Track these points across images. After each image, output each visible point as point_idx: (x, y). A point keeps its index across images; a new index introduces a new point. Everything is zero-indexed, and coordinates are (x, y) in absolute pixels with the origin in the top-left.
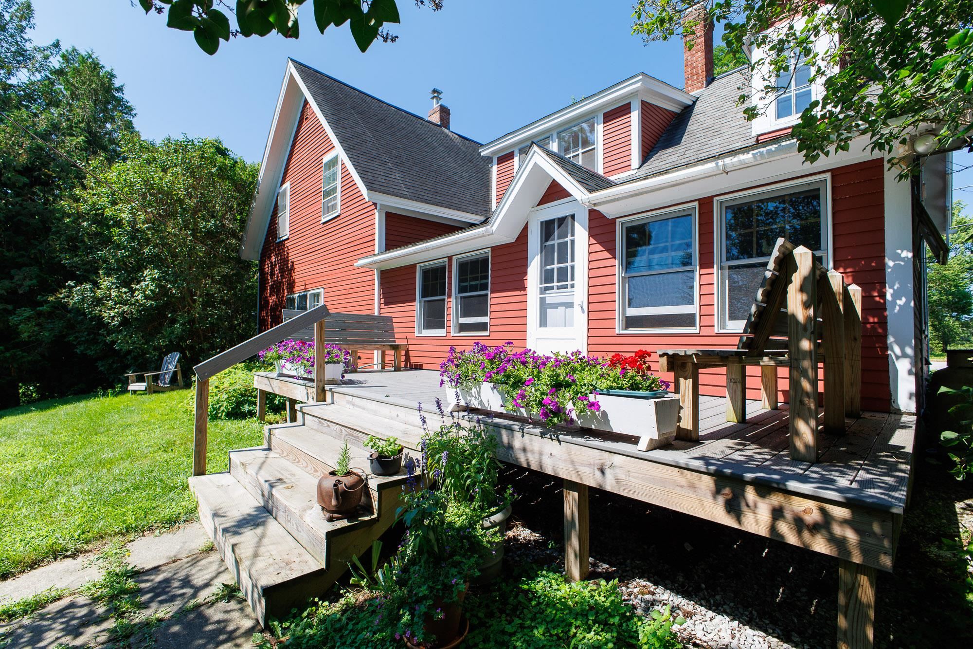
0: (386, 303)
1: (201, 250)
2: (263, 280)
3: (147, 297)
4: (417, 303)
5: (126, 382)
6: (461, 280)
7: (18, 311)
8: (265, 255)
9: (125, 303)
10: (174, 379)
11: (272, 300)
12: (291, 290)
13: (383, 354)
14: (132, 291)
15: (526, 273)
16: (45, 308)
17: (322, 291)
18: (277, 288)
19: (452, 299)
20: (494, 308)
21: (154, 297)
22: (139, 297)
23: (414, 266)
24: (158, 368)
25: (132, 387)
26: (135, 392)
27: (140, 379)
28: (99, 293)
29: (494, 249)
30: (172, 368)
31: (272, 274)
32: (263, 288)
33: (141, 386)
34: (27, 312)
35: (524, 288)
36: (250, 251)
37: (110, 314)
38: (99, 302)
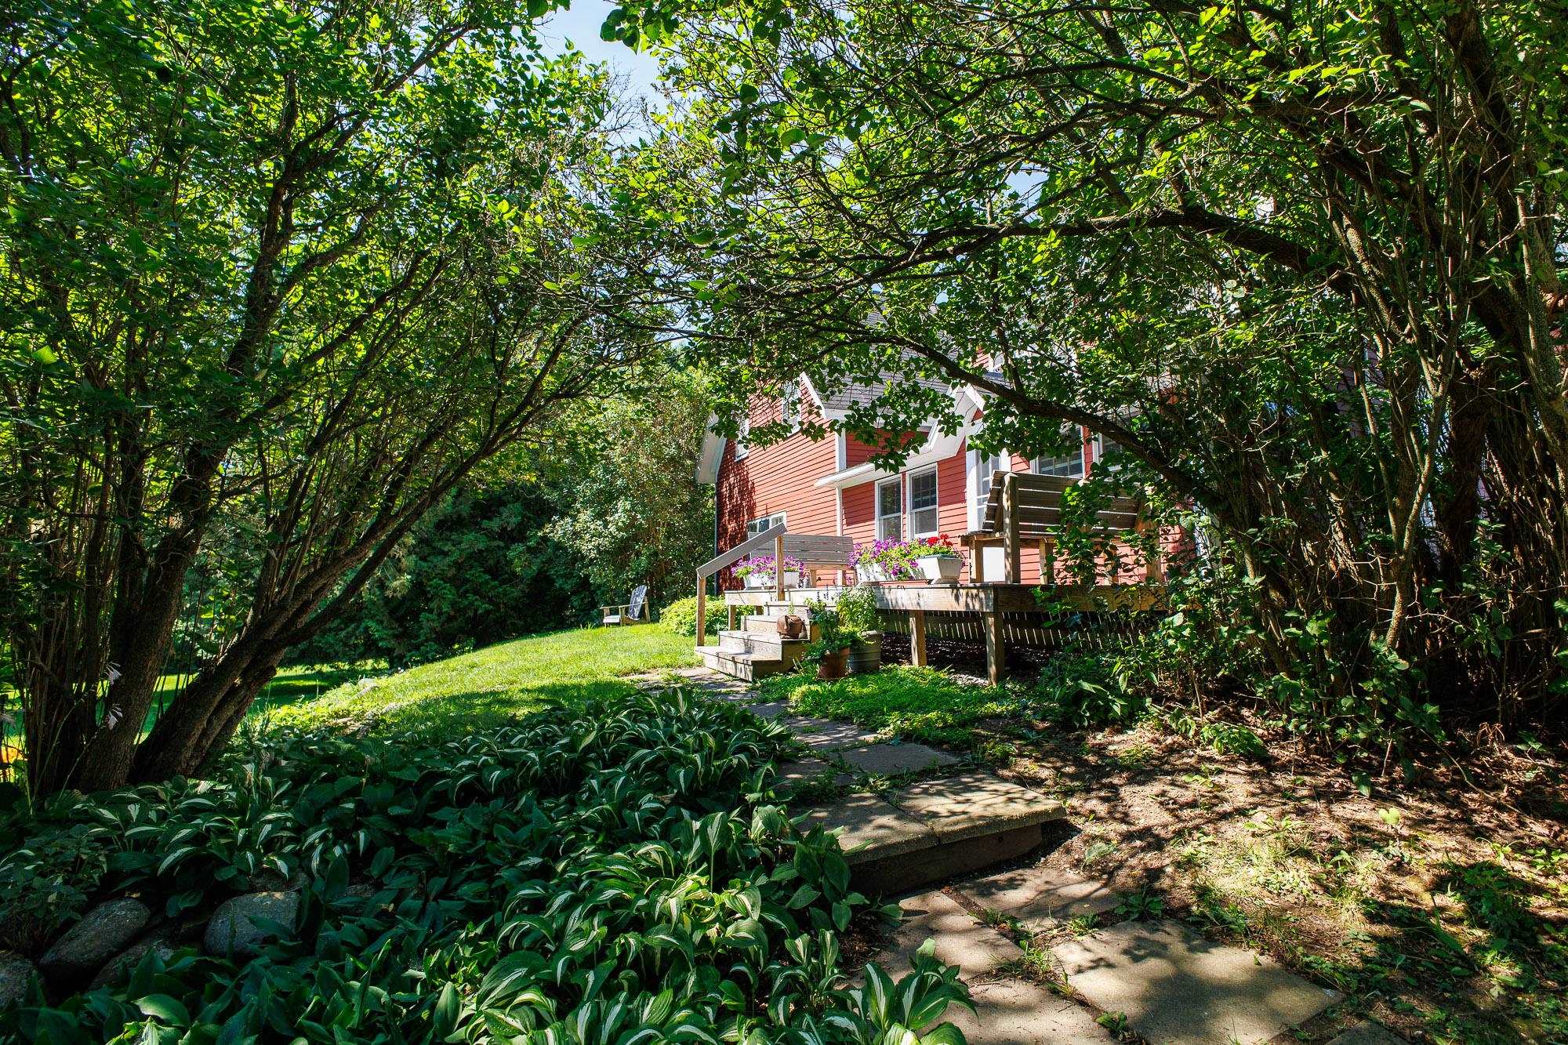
0: (848, 524)
1: (666, 478)
2: (720, 505)
3: (619, 529)
4: (876, 521)
5: (601, 615)
6: (915, 495)
7: (513, 547)
8: (722, 475)
9: (600, 535)
10: (642, 614)
11: (732, 527)
12: (752, 516)
13: (844, 573)
14: (606, 524)
15: (965, 486)
16: (531, 543)
17: (784, 514)
18: (736, 513)
19: (907, 516)
20: (943, 522)
21: (626, 528)
22: (612, 528)
23: (872, 484)
24: (628, 602)
25: (607, 620)
26: (609, 625)
27: (614, 612)
28: (578, 527)
29: (940, 463)
30: (640, 600)
31: (731, 497)
32: (720, 515)
33: (616, 619)
34: (521, 548)
35: (964, 501)
36: (707, 474)
37: (587, 547)
38: (576, 535)
